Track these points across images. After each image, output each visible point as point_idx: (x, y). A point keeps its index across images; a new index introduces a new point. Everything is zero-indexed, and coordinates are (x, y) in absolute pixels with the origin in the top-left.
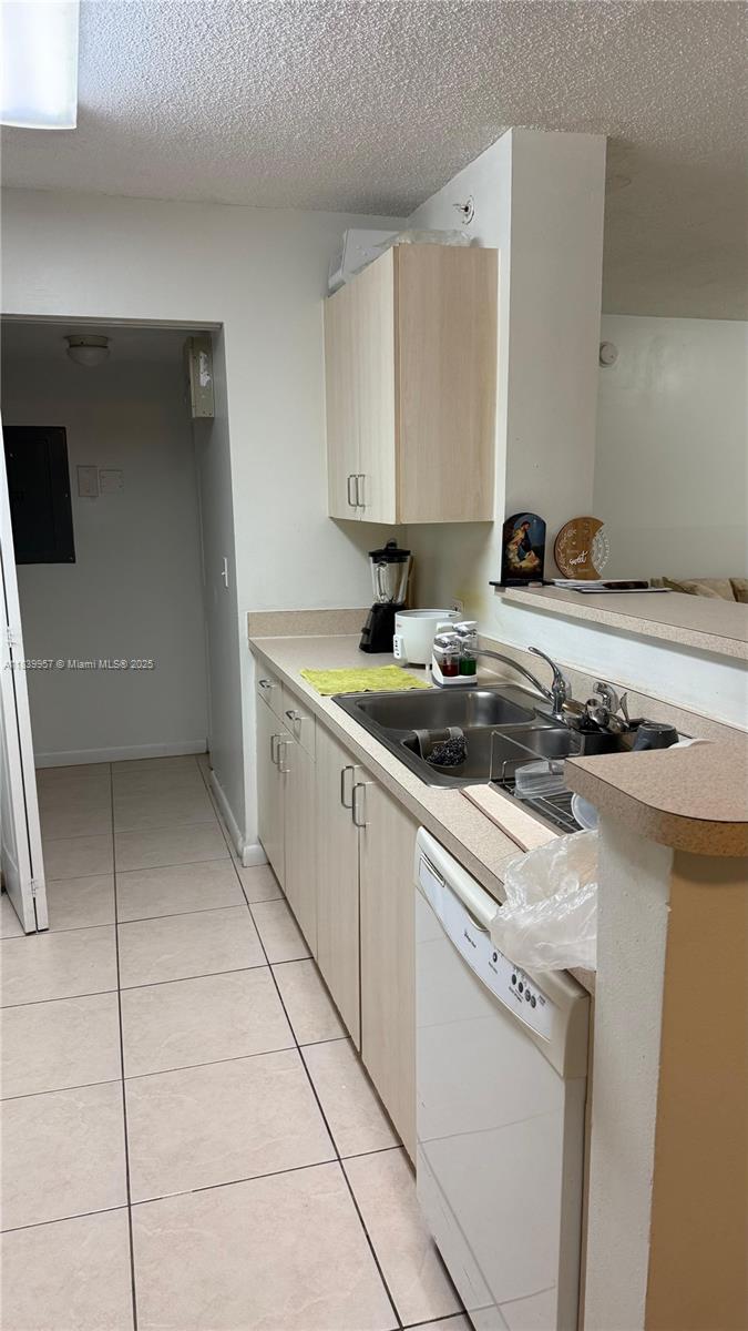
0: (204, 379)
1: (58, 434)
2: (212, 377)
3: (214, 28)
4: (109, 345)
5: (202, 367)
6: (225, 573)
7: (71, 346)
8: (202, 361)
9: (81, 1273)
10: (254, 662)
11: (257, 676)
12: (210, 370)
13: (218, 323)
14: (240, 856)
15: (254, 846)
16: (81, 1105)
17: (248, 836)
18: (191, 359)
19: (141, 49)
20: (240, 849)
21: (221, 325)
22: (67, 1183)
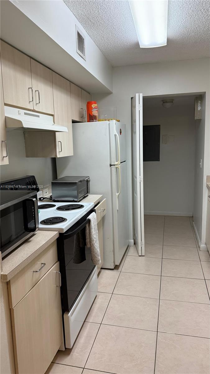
0: (199, 108)
1: (158, 127)
2: (202, 108)
3: (206, 10)
4: (173, 102)
5: (199, 105)
6: (201, 164)
7: (163, 103)
8: (199, 103)
9: (143, 344)
10: (207, 190)
11: (208, 194)
12: (201, 106)
13: (204, 92)
14: (199, 247)
15: (204, 245)
16: (148, 302)
17: (202, 242)
18: (196, 103)
19: (185, 20)
20: (199, 245)
21: (205, 92)
22: (142, 321)
